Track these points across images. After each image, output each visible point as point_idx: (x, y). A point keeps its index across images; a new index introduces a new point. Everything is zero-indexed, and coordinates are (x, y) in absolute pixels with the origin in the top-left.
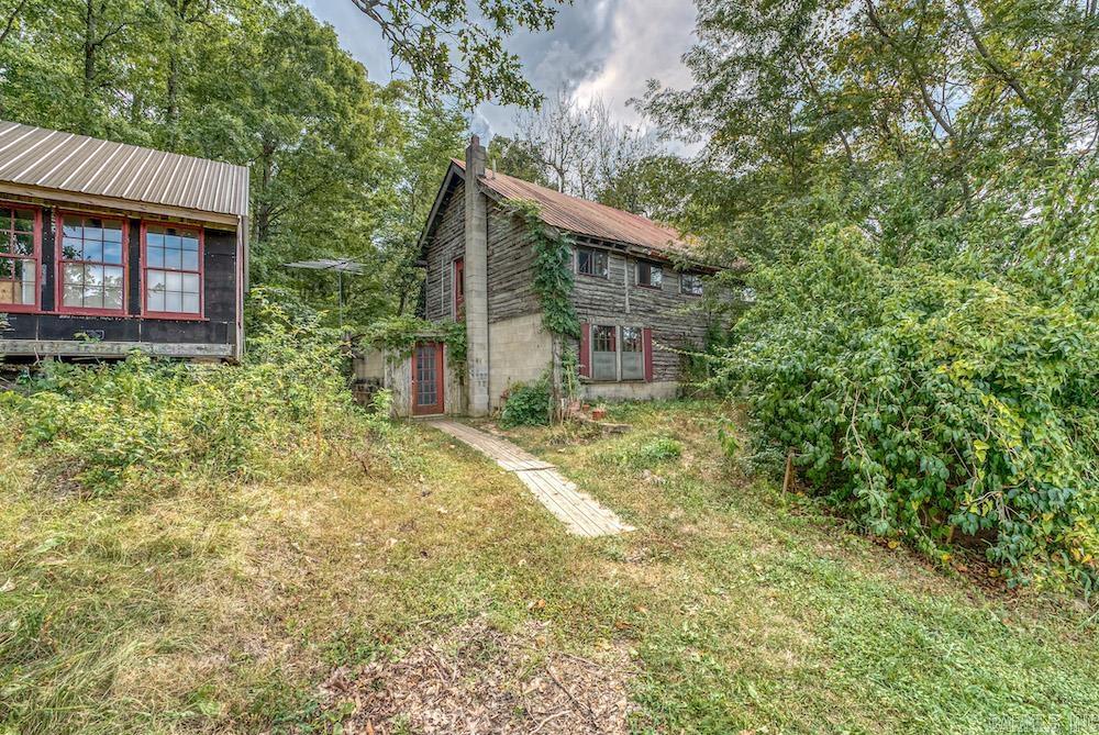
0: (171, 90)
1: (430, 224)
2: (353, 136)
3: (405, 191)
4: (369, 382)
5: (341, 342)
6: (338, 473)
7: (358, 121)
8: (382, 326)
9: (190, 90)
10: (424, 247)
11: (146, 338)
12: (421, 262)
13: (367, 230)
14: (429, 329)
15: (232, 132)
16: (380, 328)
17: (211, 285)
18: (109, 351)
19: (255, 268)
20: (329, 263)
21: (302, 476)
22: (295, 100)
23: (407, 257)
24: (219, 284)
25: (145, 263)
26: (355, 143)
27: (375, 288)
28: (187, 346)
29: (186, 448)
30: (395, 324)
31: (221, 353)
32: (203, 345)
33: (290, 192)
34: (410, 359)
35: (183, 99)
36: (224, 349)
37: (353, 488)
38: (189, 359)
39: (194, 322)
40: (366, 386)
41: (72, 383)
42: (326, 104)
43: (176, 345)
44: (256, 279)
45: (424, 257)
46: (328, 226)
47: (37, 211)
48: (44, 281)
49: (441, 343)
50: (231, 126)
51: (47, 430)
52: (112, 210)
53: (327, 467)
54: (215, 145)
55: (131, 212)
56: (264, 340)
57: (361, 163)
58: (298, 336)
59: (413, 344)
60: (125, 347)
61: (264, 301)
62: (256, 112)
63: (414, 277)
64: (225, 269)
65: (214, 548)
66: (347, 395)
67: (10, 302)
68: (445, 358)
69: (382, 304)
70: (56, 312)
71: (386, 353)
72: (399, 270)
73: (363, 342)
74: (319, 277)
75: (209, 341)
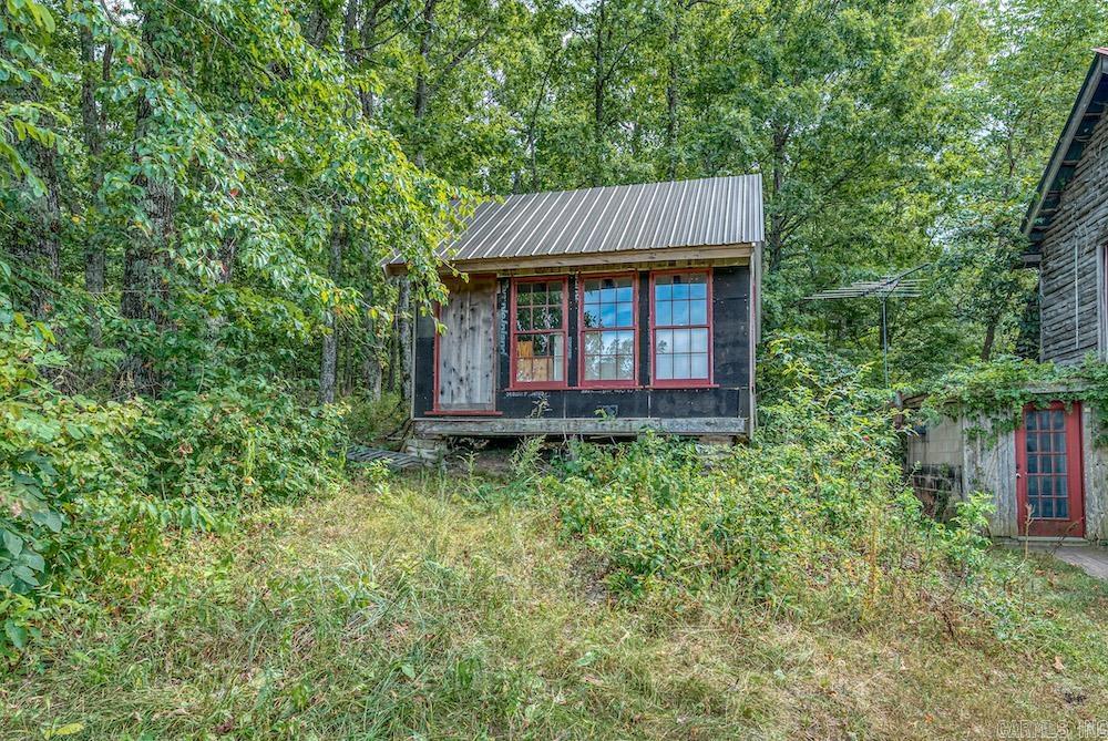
0: (671, 102)
1: (1047, 186)
2: (902, 76)
3: (995, 139)
4: (935, 472)
5: (895, 411)
6: (904, 627)
7: (909, 50)
8: (960, 378)
9: (690, 94)
10: (1035, 230)
11: (655, 413)
12: (1031, 258)
13: (923, 223)
14: (1049, 378)
15: (739, 132)
16: (954, 383)
17: (721, 341)
18: (622, 430)
19: (768, 308)
20: (865, 286)
21: (849, 622)
22: (816, 55)
23: (1000, 253)
24: (731, 338)
25: (654, 321)
26: (908, 87)
27: (940, 314)
28: (695, 420)
29: (708, 561)
30: (982, 374)
31: (733, 430)
32: (712, 420)
33: (810, 193)
34: (1012, 435)
35: (683, 109)
36: (735, 425)
37: (931, 658)
38: (697, 438)
39: (703, 390)
40: (929, 478)
41: (593, 467)
42: (860, 41)
43: (684, 420)
44: (768, 324)
45: (1036, 246)
46: (862, 228)
47: (564, 280)
48: (569, 356)
49: (1078, 404)
50: (737, 125)
51: (578, 520)
52: (624, 265)
53: (884, 614)
54: (720, 155)
55: (640, 264)
56: (784, 411)
57: (916, 117)
58: (833, 404)
59: (1019, 408)
60: (636, 424)
61: (787, 356)
62: (764, 94)
63: (1015, 286)
64: (736, 317)
65: (749, 711)
66: (907, 496)
67: (545, 380)
68: (1087, 431)
69: (952, 340)
70: (579, 387)
71: (967, 424)
72: (986, 280)
73: (926, 406)
74: (850, 309)
75: (720, 415)
